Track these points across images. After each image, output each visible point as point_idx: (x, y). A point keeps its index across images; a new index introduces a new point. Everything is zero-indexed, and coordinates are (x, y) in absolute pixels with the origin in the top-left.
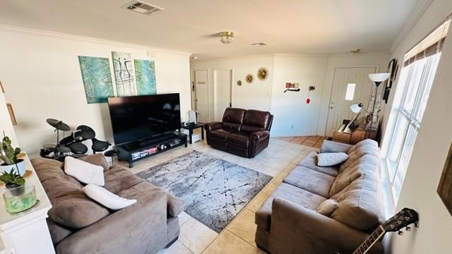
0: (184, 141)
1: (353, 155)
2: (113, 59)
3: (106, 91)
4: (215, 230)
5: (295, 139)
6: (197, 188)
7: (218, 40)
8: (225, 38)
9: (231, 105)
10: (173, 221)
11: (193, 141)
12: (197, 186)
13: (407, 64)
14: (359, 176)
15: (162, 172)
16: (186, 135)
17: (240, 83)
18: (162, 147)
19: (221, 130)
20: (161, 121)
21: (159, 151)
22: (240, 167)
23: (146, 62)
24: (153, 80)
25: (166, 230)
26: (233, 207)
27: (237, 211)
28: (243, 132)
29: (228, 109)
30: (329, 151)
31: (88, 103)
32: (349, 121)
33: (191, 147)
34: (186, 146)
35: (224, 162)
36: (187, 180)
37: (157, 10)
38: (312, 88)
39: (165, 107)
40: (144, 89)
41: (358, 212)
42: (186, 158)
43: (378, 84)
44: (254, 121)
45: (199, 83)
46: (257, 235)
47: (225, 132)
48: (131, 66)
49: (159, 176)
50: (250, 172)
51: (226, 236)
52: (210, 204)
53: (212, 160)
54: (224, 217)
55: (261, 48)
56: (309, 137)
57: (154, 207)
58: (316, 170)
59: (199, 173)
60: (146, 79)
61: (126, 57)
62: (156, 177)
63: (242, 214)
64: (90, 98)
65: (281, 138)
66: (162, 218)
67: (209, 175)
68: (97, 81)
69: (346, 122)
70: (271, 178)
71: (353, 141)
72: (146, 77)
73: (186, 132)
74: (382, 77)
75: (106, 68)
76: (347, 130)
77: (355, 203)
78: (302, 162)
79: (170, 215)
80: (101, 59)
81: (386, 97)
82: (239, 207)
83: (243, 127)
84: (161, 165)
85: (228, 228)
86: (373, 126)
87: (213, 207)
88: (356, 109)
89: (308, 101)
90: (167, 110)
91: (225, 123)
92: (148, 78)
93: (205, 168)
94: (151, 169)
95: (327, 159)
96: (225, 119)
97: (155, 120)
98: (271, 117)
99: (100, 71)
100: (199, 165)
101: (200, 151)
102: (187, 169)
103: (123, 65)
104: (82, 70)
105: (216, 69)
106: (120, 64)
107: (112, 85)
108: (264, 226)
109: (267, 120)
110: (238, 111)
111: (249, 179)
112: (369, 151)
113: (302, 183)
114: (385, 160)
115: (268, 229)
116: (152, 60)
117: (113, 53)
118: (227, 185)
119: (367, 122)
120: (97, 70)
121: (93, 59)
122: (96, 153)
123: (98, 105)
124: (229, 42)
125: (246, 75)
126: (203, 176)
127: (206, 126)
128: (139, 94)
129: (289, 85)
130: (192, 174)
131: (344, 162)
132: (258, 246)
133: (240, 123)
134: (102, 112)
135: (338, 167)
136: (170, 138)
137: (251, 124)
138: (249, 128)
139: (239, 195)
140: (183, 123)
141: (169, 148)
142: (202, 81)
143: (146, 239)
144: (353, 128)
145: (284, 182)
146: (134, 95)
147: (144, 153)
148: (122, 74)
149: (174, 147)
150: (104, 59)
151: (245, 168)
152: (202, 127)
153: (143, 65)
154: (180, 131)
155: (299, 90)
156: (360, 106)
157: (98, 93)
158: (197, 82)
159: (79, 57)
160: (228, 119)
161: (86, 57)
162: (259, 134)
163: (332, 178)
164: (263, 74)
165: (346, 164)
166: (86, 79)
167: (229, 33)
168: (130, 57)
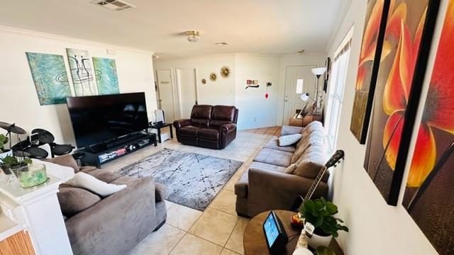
0: (153, 140)
1: (305, 134)
2: (68, 57)
3: (62, 90)
4: (200, 210)
5: (257, 130)
6: (175, 179)
7: (185, 39)
8: (191, 37)
9: (196, 103)
10: (160, 205)
11: (162, 140)
12: (174, 178)
13: (336, 60)
14: (310, 145)
15: (136, 171)
16: (155, 134)
17: (204, 82)
18: (131, 148)
19: (190, 126)
20: (124, 123)
21: (128, 152)
22: (213, 158)
23: (106, 60)
24: (114, 78)
25: (155, 213)
26: (212, 190)
27: (217, 193)
28: (212, 126)
29: (194, 107)
30: (287, 134)
31: (41, 105)
32: (300, 110)
33: (161, 146)
34: (156, 145)
35: (196, 155)
36: (164, 175)
37: (130, 7)
38: (269, 84)
39: (126, 109)
40: (106, 88)
41: (311, 165)
42: (158, 156)
43: (318, 76)
44: (222, 115)
45: (162, 83)
46: (237, 204)
47: (194, 128)
48: (89, 64)
49: (133, 175)
50: (223, 161)
51: (210, 212)
52: (190, 191)
53: (185, 155)
54: (206, 199)
55: (223, 47)
56: (269, 128)
57: (145, 189)
58: (278, 149)
59: (175, 167)
60: (107, 78)
61: (83, 54)
62: (130, 176)
63: (221, 194)
64: (43, 100)
65: (246, 131)
66: (151, 201)
67: (185, 168)
68: (51, 81)
69: (298, 111)
70: (242, 163)
71: (304, 125)
72: (107, 76)
73: (154, 131)
74: (321, 71)
75: (60, 66)
76: (299, 116)
77: (308, 160)
78: (267, 145)
79: (158, 199)
80: (53, 55)
81: (325, 88)
82: (217, 189)
83: (212, 123)
84: (134, 165)
85: (211, 206)
86: (318, 111)
87: (194, 192)
88: (305, 98)
89: (267, 96)
90: (129, 112)
91: (193, 120)
92: (110, 77)
93: (179, 163)
94: (122, 170)
95: (286, 140)
96: (193, 116)
97: (117, 122)
98: (236, 111)
99: (54, 69)
100: (172, 160)
101: (171, 148)
102: (161, 165)
103: (80, 62)
104: (31, 68)
105: (179, 68)
106: (77, 62)
107: (69, 85)
108: (243, 194)
109: (233, 113)
110: (205, 107)
111: (222, 166)
112: (317, 129)
113: (268, 160)
114: (327, 136)
115: (246, 196)
116: (112, 58)
117: (67, 50)
118: (203, 173)
119: (314, 109)
120: (49, 69)
121: (45, 56)
122: (55, 156)
123: (53, 106)
124: (195, 41)
125: (209, 74)
126: (179, 168)
127: (176, 124)
128: (100, 94)
129: (249, 82)
130: (167, 169)
131: (299, 140)
132: (239, 214)
133: (207, 118)
134: (59, 114)
135: (295, 145)
136: (138, 138)
137: (219, 119)
138: (217, 123)
139: (216, 180)
140: (150, 123)
141: (138, 148)
142: (165, 81)
143: (138, 220)
144: (304, 115)
145: (254, 161)
146: (94, 95)
147: (113, 154)
148: (80, 72)
149: (143, 147)
150: (58, 56)
151: (218, 158)
152: (170, 125)
153: (103, 63)
154: (147, 130)
155: (258, 86)
156: (307, 95)
157: (53, 93)
158: (159, 83)
159: (27, 53)
160: (196, 115)
161: (35, 54)
162: (228, 126)
163: (291, 154)
164: (226, 73)
165: (301, 141)
166: (37, 78)
167: (196, 33)
168: (87, 55)
